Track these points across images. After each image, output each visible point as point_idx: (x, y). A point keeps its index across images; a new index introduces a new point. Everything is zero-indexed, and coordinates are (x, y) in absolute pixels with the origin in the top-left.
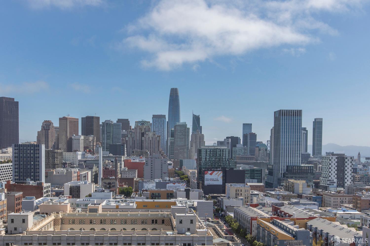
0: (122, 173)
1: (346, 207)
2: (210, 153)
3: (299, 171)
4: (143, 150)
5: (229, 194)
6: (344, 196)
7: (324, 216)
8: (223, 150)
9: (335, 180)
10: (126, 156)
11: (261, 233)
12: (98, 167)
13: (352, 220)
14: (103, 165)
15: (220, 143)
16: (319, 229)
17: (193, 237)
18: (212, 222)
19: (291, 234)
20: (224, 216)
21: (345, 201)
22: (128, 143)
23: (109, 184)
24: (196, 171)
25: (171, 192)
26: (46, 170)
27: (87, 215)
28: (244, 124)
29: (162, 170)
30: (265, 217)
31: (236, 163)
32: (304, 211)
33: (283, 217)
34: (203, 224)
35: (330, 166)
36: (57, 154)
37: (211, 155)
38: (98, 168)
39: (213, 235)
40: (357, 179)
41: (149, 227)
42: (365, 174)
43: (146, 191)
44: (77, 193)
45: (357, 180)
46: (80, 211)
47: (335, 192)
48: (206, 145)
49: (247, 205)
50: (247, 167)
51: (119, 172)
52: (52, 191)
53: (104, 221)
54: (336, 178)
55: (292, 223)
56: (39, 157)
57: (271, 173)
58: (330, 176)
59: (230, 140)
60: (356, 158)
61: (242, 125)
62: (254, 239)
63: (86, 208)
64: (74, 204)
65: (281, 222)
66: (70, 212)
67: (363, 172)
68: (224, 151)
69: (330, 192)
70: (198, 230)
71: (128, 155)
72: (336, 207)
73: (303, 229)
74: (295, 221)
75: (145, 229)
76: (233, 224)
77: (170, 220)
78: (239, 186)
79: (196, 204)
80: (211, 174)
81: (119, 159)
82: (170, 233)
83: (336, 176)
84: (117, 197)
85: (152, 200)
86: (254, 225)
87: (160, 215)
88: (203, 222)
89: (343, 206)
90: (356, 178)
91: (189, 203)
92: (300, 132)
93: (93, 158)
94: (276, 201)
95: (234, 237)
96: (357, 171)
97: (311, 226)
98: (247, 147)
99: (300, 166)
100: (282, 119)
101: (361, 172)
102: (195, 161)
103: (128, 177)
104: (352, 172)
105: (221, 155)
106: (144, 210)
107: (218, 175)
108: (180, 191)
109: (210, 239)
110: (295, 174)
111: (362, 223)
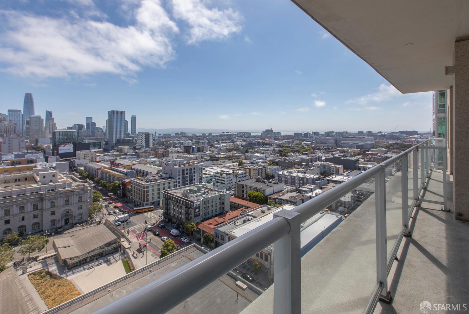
1: (151, 157)
2: (63, 134)
3: (125, 142)
6: (150, 152)
7: (141, 163)
8: (72, 132)
9: (145, 145)
11: (104, 175)
13: (155, 163)
15: (70, 128)
16: (139, 169)
17: (56, 185)
18: (69, 174)
19: (124, 174)
20: (76, 170)
21: (151, 154)
24: (51, 145)
25: (31, 159)
28: (87, 117)
29: (19, 145)
30: (106, 167)
31: (83, 139)
32: (130, 161)
33: (117, 166)
34: (63, 176)
35: (142, 138)
37: (64, 135)
39: (72, 182)
40: (156, 143)
41: (12, 184)
42: (159, 141)
43: (7, 160)
47: (144, 150)
48: (58, 129)
49: (93, 161)
50: (91, 141)
55: (123, 168)
57: (107, 143)
58: (142, 143)
59: (77, 126)
60: (154, 134)
61: (85, 118)
62: (99, 180)
65: (116, 168)
68: (74, 132)
69: (142, 151)
70: (59, 180)
72: (146, 158)
73: (130, 170)
74: (125, 167)
75: (8, 186)
76: (84, 174)
77: (33, 177)
78: (86, 151)
79: (54, 165)
80: (64, 146)
82: (34, 185)
83: (145, 143)
85: (13, 166)
86: (99, 172)
87: (22, 176)
91: (48, 165)
92: (124, 122)
94: (112, 158)
95: (87, 180)
96: (155, 140)
97: (134, 168)
98: (89, 130)
99: (125, 139)
100: (113, 115)
101: (157, 141)
102: (49, 139)
104: (153, 141)
105: (72, 135)
106: (6, 174)
107: (70, 147)
108: (39, 158)
109: (70, 185)
110: (122, 143)
111: (160, 164)
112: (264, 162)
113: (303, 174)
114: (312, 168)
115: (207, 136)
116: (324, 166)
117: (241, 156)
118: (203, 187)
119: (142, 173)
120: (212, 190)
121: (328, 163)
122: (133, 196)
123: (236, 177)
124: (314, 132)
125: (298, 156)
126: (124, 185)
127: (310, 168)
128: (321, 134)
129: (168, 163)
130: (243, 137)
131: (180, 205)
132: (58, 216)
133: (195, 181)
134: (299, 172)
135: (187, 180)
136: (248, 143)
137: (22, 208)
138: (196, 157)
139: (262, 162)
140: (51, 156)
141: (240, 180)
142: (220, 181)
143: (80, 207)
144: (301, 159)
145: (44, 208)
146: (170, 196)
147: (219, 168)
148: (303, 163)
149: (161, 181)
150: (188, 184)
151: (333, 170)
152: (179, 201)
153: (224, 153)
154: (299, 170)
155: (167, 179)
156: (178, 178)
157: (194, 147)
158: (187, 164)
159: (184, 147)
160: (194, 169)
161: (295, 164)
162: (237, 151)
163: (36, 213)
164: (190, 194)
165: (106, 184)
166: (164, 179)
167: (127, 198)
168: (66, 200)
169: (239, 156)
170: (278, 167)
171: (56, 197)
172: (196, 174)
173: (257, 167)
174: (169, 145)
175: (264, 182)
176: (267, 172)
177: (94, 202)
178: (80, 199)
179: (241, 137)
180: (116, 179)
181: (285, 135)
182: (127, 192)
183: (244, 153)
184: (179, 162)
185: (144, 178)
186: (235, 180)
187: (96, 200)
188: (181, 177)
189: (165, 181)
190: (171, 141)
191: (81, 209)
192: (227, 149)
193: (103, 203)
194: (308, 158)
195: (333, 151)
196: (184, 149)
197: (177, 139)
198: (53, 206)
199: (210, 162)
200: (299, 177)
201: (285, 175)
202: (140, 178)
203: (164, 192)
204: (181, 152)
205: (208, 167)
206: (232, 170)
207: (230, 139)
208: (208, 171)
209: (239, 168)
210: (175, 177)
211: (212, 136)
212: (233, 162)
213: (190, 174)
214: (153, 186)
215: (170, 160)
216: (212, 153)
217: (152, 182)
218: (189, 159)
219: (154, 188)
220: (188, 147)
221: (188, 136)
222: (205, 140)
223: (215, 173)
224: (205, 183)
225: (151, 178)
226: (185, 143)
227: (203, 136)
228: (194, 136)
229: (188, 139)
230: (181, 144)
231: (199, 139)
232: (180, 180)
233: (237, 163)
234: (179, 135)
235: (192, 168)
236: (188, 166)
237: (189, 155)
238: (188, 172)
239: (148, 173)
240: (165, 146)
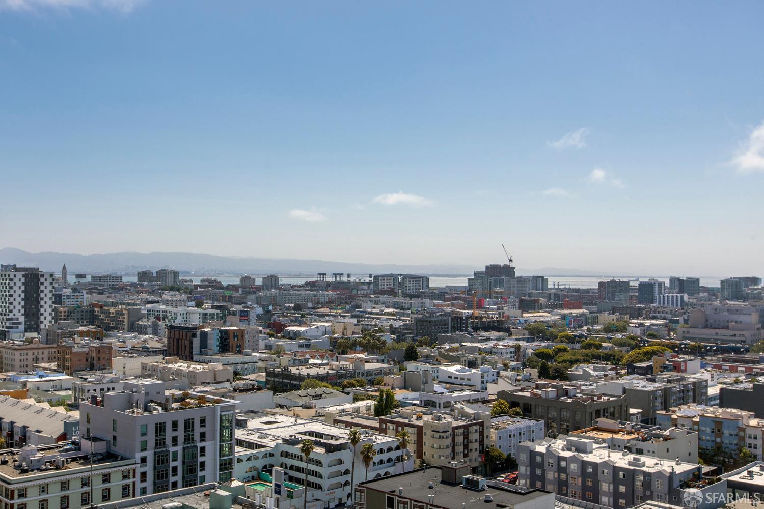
1: (44, 369)
6: (40, 348)
7: (4, 390)
9: (22, 319)
13: (57, 393)
21: (43, 358)
35: (12, 292)
40: (63, 314)
42: (77, 304)
45: (63, 317)
47: (21, 341)
54: (23, 315)
58: (11, 311)
60: (58, 275)
67: (72, 302)
69: (11, 342)
72: (25, 369)
83: (23, 311)
89: (40, 367)
90: (61, 312)
96: (63, 300)
101: (68, 302)
104: (53, 303)
111: (75, 397)
112: (476, 401)
113: (631, 457)
114: (667, 433)
115: (259, 288)
116: (718, 425)
118: (236, 501)
119: (4, 433)
121: (734, 411)
123: (367, 459)
124: (679, 279)
125: (612, 379)
127: (658, 431)
128: (706, 289)
129: (103, 396)
130: (395, 295)
134: (613, 446)
135: (175, 469)
136: (418, 321)
138: (215, 373)
139: (468, 401)
141: (382, 472)
142: (302, 476)
144: (625, 391)
147: (299, 421)
148: (632, 411)
149: (75, 467)
150: (180, 483)
151: (752, 441)
153: (322, 357)
154: (615, 436)
155: (98, 462)
156: (139, 460)
157: (206, 330)
158: (176, 400)
159: (170, 333)
160: (203, 422)
161: (598, 414)
162: (372, 353)
166: (85, 459)
169: (380, 372)
170: (533, 422)
172: (208, 445)
173: (449, 419)
174: (113, 319)
175: (472, 486)
176: (486, 442)
179: (391, 292)
181: (562, 290)
183: (399, 362)
184: (147, 394)
185: (13, 453)
186: (361, 474)
188: (149, 454)
189: (91, 470)
190: (118, 305)
192: (333, 342)
194: (650, 387)
195: (754, 362)
196: (169, 338)
197: (144, 296)
199: (266, 395)
200: (616, 470)
201: (560, 459)
204: (156, 351)
205: (257, 417)
206: (348, 432)
207: (346, 303)
208: (258, 435)
209: (377, 425)
210: (128, 455)
211: (280, 288)
212: (356, 399)
213: (187, 445)
214: (43, 489)
215: (112, 381)
216: (274, 357)
217: (44, 470)
218: (185, 380)
219: (48, 496)
220: (184, 333)
221: (185, 288)
222: (250, 303)
223: (284, 440)
224: (241, 484)
225: (39, 455)
226: (175, 314)
227: (244, 288)
228: (208, 286)
229: (186, 298)
230: (158, 318)
231: (229, 302)
232: (146, 466)
233: (372, 403)
234: (151, 282)
235: (193, 419)
236: (181, 408)
237: (186, 365)
238: (177, 437)
239: (28, 434)
240: (99, 327)
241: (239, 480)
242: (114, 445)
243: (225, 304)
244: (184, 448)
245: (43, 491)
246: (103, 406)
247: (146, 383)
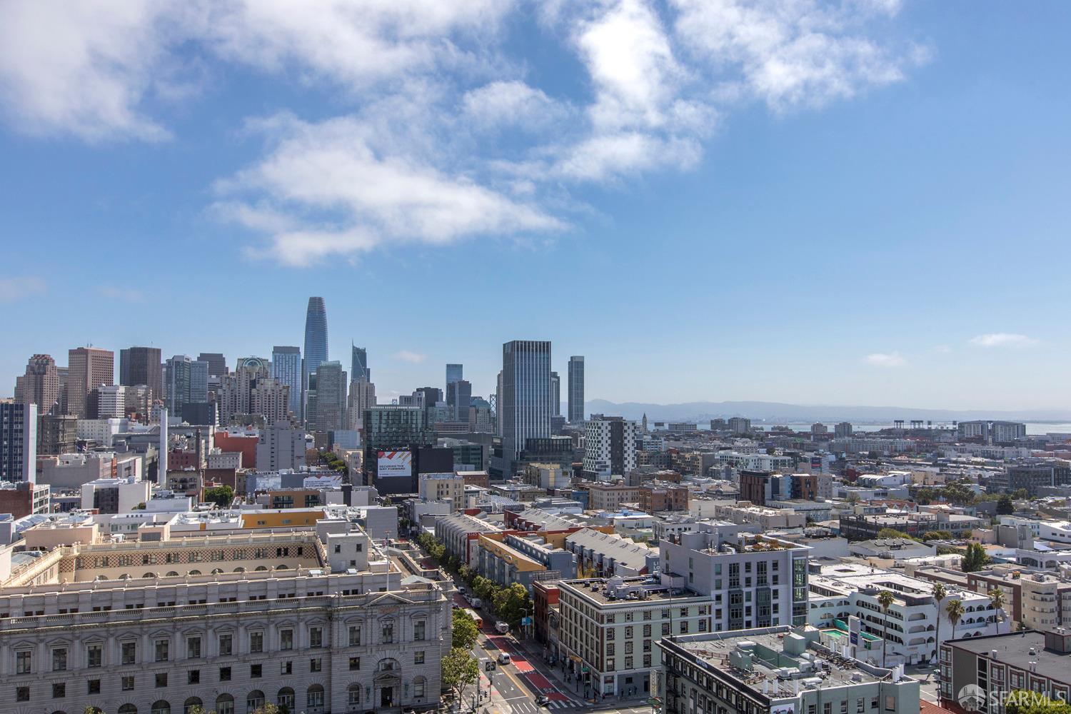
0: (210, 459)
1: (628, 508)
2: (388, 419)
3: (547, 448)
4: (253, 414)
5: (425, 492)
6: (624, 489)
7: (593, 525)
8: (412, 412)
9: (609, 463)
10: (219, 425)
11: (486, 562)
12: (157, 449)
13: (640, 530)
14: (169, 445)
15: (406, 400)
16: (587, 548)
17: (361, 577)
18: (397, 546)
19: (541, 560)
20: (417, 535)
21: (627, 498)
22: (222, 400)
23: (183, 481)
24: (361, 453)
25: (315, 494)
26: (37, 458)
27: (138, 546)
28: (448, 366)
29: (293, 451)
30: (493, 533)
31: (437, 435)
32: (560, 518)
33: (523, 530)
34: (381, 552)
35: (600, 438)
36: (63, 424)
37: (390, 422)
38: (157, 451)
39: (400, 571)
40: (644, 459)
41: (272, 563)
42: (656, 450)
43: (264, 492)
44: (111, 503)
45: (644, 462)
46: (121, 540)
47: (608, 482)
48: (378, 403)
49: (459, 511)
50: (457, 443)
51: (203, 457)
52: (53, 500)
53: (174, 557)
54: (609, 459)
55: (540, 540)
56: (23, 431)
57: (499, 452)
59: (423, 394)
60: (639, 423)
61: (445, 369)
62: (473, 574)
63: (135, 531)
64: (106, 525)
65: (521, 539)
66: (97, 541)
67: (652, 448)
68: (414, 413)
69: (600, 483)
70: (372, 563)
71: (223, 424)
72: (613, 507)
73: (560, 550)
74: (545, 537)
75: (264, 568)
76: (435, 548)
77: (315, 546)
78: (443, 477)
79: (364, 514)
80: (390, 457)
81: (205, 431)
82: (315, 572)
83: (609, 456)
84: (200, 507)
85: (276, 511)
86: (474, 549)
87: (293, 540)
88: (380, 547)
89: (624, 506)
90: (642, 457)
91: (350, 513)
92: (548, 380)
93: (145, 431)
94: (511, 503)
95: (440, 571)
96: (644, 446)
97: (573, 543)
98: (454, 406)
99: (549, 440)
100: (518, 357)
102: (358, 434)
103: (221, 467)
104: (635, 448)
105: (409, 422)
106: (261, 530)
107: (404, 459)
108: (332, 490)
109: (396, 579)
110: (542, 453)
111: (655, 534)
115: (831, 436)
117: (978, 526)
118: (809, 646)
119: (595, 564)
120: (843, 662)
122: (566, 644)
123: (954, 616)
126: (541, 599)
129: (680, 535)
130: (985, 443)
131: (720, 704)
132: (364, 677)
133: (781, 615)
135: (748, 609)
136: (1012, 471)
137: (287, 635)
138: (787, 518)
140: (360, 485)
141: (972, 632)
142: (881, 628)
143: (419, 656)
145: (335, 645)
146: (684, 663)
147: (876, 571)
149: (656, 599)
150: (753, 623)
152: (714, 684)
153: (901, 507)
155: (677, 595)
156: (714, 598)
157: (778, 476)
158: (748, 543)
159: (742, 478)
160: (775, 565)
162: (959, 505)
163: (317, 654)
164: (758, 667)
165: (492, 590)
166: (665, 592)
167: (549, 647)
168: (385, 627)
169: (967, 525)
171: (361, 613)
172: (779, 587)
173: (1053, 580)
174: (688, 464)
177: (455, 644)
178: (421, 630)
179: (980, 440)
180: (518, 578)
182: (550, 628)
183: (990, 516)
184: (721, 535)
185: (603, 582)
186: (946, 631)
187: (461, 639)
188: (724, 593)
189: (670, 603)
190: (693, 451)
191: (423, 663)
192: (913, 491)
193: (480, 652)
196: (741, 483)
197: (717, 442)
198: (355, 642)
199: (840, 542)
202: (587, 579)
203: (664, 642)
204: (729, 495)
205: (831, 564)
206: (932, 586)
207: (927, 451)
208: (832, 582)
209: (966, 581)
210: (703, 591)
211: (853, 435)
212: (940, 552)
213: (760, 587)
214: (629, 617)
215: (688, 522)
216: (848, 504)
217: (627, 600)
218: (758, 523)
219: (633, 623)
220: (756, 478)
221: (757, 435)
222: (822, 451)
223: (860, 589)
224: (815, 629)
225: (624, 585)
226: (746, 460)
227: (815, 435)
228: (779, 434)
229: (757, 445)
230: (731, 463)
231: (800, 449)
232: (721, 603)
233: (958, 557)
234: (723, 429)
235: (766, 562)
236: (753, 551)
237: (758, 509)
238: (750, 578)
239: (615, 567)
240: (676, 471)
241: (813, 625)
242: (691, 581)
243: (796, 451)
244: (757, 590)
245: (628, 618)
246: (680, 544)
247: (720, 525)
